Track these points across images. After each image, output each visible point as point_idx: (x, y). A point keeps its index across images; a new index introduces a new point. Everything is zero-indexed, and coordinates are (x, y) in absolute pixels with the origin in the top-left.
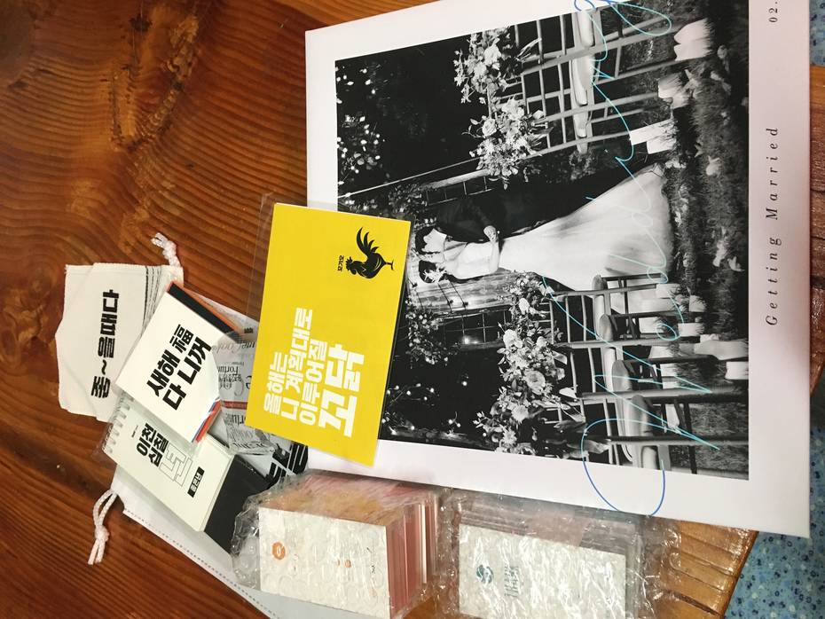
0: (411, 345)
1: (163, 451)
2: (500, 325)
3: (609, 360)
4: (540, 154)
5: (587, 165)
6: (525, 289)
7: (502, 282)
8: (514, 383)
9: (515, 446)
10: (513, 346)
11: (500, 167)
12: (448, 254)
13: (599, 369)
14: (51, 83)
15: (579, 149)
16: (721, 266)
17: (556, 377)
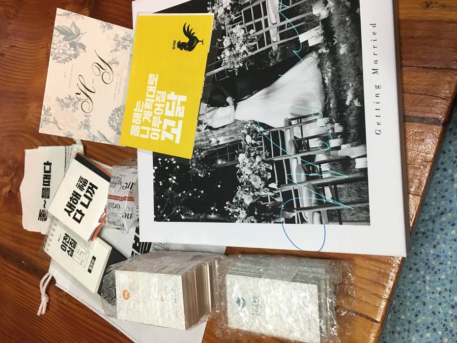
0: (191, 167)
1: (74, 248)
2: (236, 152)
3: (294, 165)
4: (254, 53)
5: (278, 57)
6: (249, 130)
7: (237, 127)
8: (245, 184)
9: (246, 218)
10: (244, 162)
11: (233, 63)
12: (208, 115)
13: (289, 171)
14: (17, 52)
15: (274, 48)
16: (350, 104)
17: (267, 177)
